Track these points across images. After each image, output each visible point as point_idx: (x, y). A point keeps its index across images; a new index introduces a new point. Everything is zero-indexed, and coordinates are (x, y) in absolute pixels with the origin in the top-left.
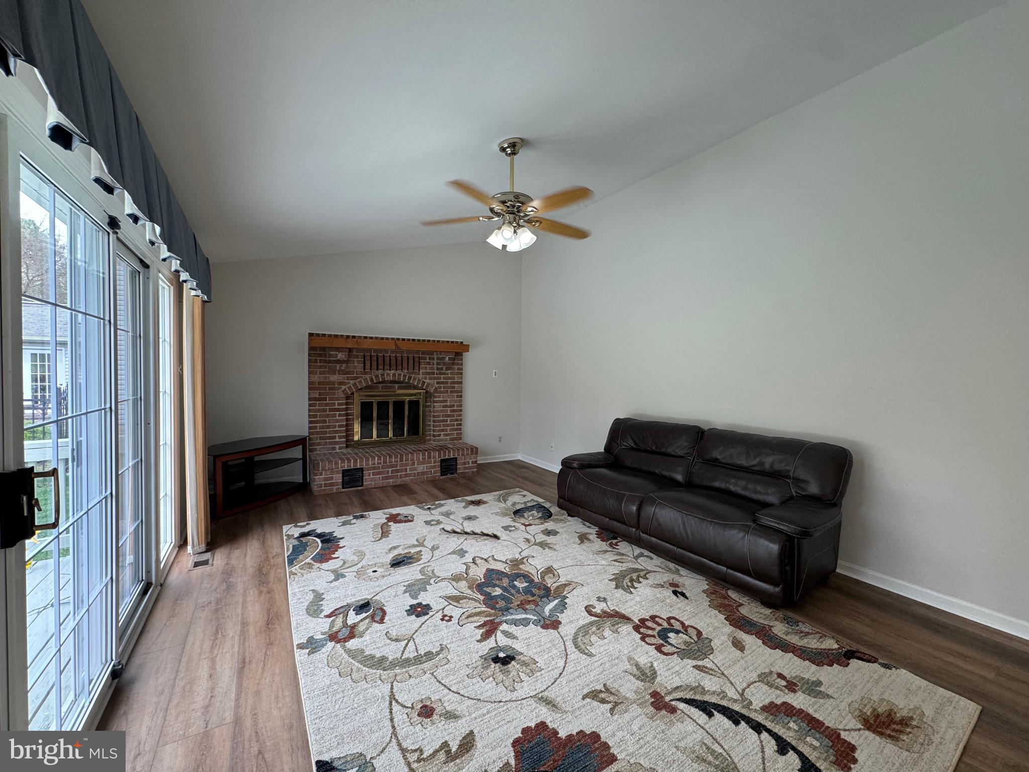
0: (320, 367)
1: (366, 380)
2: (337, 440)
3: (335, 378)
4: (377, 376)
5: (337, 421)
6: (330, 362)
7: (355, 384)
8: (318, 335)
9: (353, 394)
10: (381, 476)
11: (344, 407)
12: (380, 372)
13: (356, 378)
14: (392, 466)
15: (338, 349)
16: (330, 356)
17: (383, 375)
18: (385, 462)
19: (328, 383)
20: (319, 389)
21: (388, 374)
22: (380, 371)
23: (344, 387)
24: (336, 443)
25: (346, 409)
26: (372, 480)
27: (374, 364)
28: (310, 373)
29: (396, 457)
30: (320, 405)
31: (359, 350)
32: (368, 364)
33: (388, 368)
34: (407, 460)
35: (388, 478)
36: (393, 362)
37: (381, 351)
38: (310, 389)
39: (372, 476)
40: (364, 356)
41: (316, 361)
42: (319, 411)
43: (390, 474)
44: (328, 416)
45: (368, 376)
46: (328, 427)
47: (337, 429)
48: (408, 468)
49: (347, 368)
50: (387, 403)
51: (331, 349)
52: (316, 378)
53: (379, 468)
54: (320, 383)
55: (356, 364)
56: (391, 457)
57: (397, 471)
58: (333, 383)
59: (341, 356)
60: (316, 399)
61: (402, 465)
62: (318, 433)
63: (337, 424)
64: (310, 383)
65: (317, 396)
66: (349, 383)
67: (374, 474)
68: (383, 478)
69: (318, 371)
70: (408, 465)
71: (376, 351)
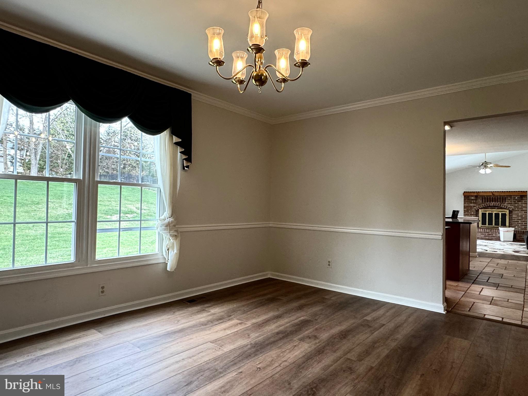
0: (467, 201)
1: (483, 206)
3: (472, 205)
4: (487, 204)
6: (470, 200)
7: (478, 207)
8: (466, 192)
9: (479, 210)
11: (475, 214)
12: (488, 203)
13: (480, 205)
14: (487, 233)
15: (472, 196)
16: (470, 198)
17: (489, 204)
18: (485, 231)
19: (469, 206)
23: (475, 208)
26: (480, 236)
27: (486, 200)
28: (464, 203)
29: (489, 230)
30: (467, 213)
31: (480, 196)
32: (484, 200)
33: (491, 201)
34: (493, 231)
36: (494, 199)
37: (489, 196)
38: (464, 208)
40: (482, 198)
41: (466, 200)
45: (483, 204)
49: (476, 202)
50: (492, 214)
51: (470, 196)
52: (466, 205)
53: (483, 232)
54: (467, 206)
56: (487, 229)
57: (490, 235)
58: (471, 206)
59: (472, 198)
60: (466, 211)
61: (492, 233)
64: (464, 206)
67: (481, 234)
68: (484, 236)
69: (466, 203)
70: (494, 233)
71: (487, 196)
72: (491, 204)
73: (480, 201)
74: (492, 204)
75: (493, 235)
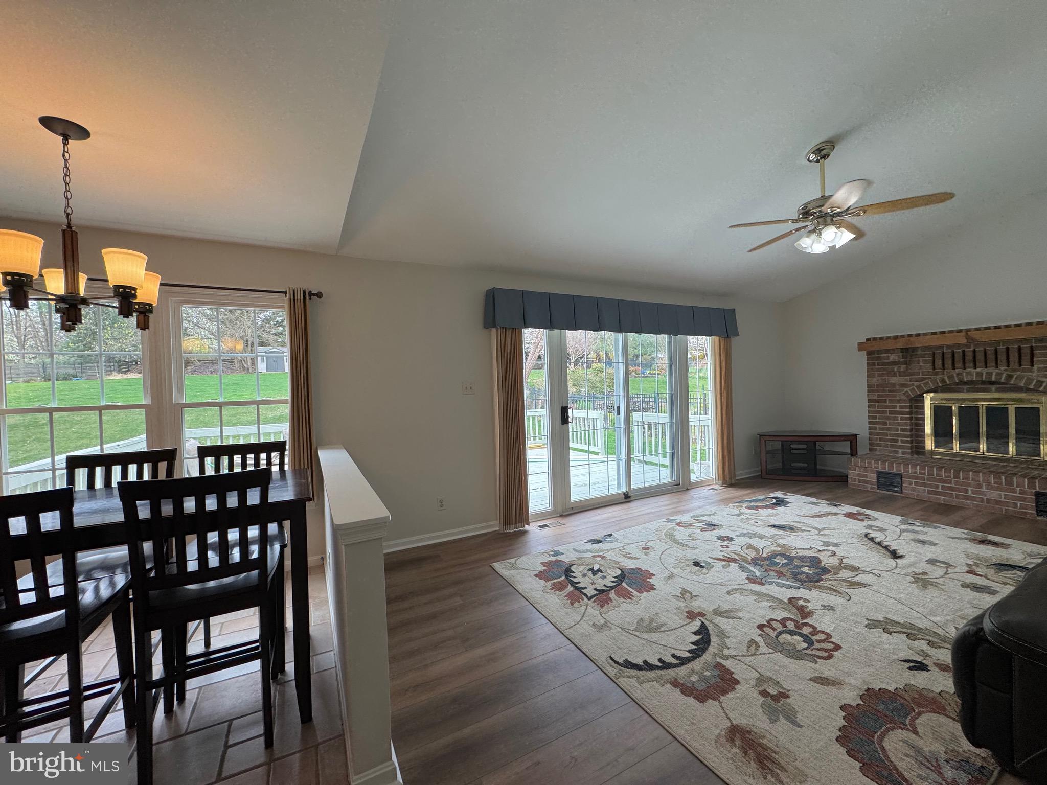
0: (879, 370)
1: (935, 382)
2: (900, 443)
3: (894, 380)
4: (951, 377)
5: (899, 424)
6: (884, 364)
7: (919, 387)
8: (875, 339)
9: (920, 396)
10: (927, 489)
11: (908, 410)
12: (958, 370)
13: (924, 379)
14: (942, 481)
15: (887, 351)
16: (885, 358)
17: (960, 374)
19: (887, 386)
20: (878, 391)
21: (969, 374)
22: (956, 370)
23: (906, 389)
24: (900, 447)
25: (911, 413)
26: (914, 490)
27: (949, 362)
28: (868, 376)
30: (880, 407)
31: (925, 348)
32: (939, 362)
33: (972, 365)
35: (937, 493)
37: (959, 346)
38: (868, 391)
39: (913, 486)
40: (934, 355)
41: (874, 364)
42: (878, 412)
43: (940, 490)
44: (888, 418)
45: (938, 377)
46: (889, 429)
47: (899, 432)
48: (970, 489)
49: (907, 369)
50: (975, 409)
51: (884, 351)
52: (874, 381)
53: (923, 479)
54: (878, 385)
55: (921, 364)
57: (952, 489)
58: (894, 385)
59: (893, 357)
60: (874, 401)
62: (878, 434)
63: (900, 427)
64: (869, 386)
65: (876, 398)
66: (913, 385)
67: (916, 484)
68: (929, 492)
69: (876, 373)
70: (969, 485)
71: (949, 346)
72: (968, 373)
73: (923, 365)
74: (972, 373)
75: (966, 491)
